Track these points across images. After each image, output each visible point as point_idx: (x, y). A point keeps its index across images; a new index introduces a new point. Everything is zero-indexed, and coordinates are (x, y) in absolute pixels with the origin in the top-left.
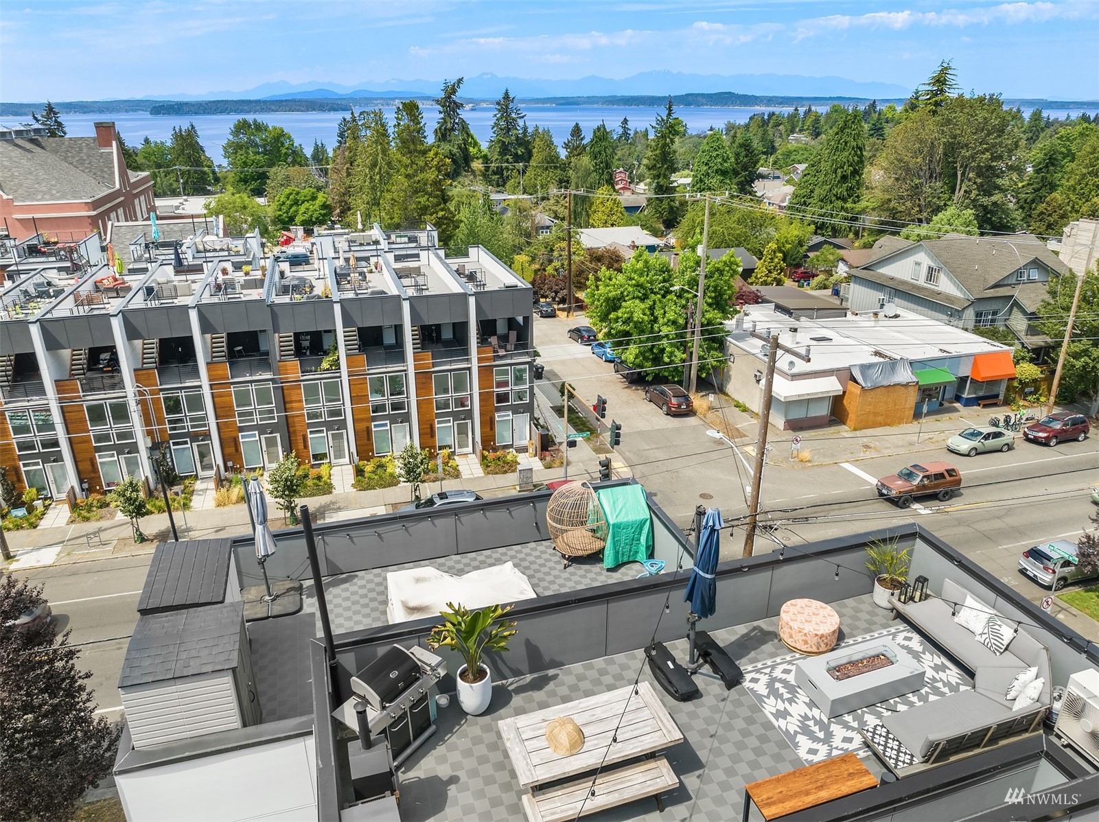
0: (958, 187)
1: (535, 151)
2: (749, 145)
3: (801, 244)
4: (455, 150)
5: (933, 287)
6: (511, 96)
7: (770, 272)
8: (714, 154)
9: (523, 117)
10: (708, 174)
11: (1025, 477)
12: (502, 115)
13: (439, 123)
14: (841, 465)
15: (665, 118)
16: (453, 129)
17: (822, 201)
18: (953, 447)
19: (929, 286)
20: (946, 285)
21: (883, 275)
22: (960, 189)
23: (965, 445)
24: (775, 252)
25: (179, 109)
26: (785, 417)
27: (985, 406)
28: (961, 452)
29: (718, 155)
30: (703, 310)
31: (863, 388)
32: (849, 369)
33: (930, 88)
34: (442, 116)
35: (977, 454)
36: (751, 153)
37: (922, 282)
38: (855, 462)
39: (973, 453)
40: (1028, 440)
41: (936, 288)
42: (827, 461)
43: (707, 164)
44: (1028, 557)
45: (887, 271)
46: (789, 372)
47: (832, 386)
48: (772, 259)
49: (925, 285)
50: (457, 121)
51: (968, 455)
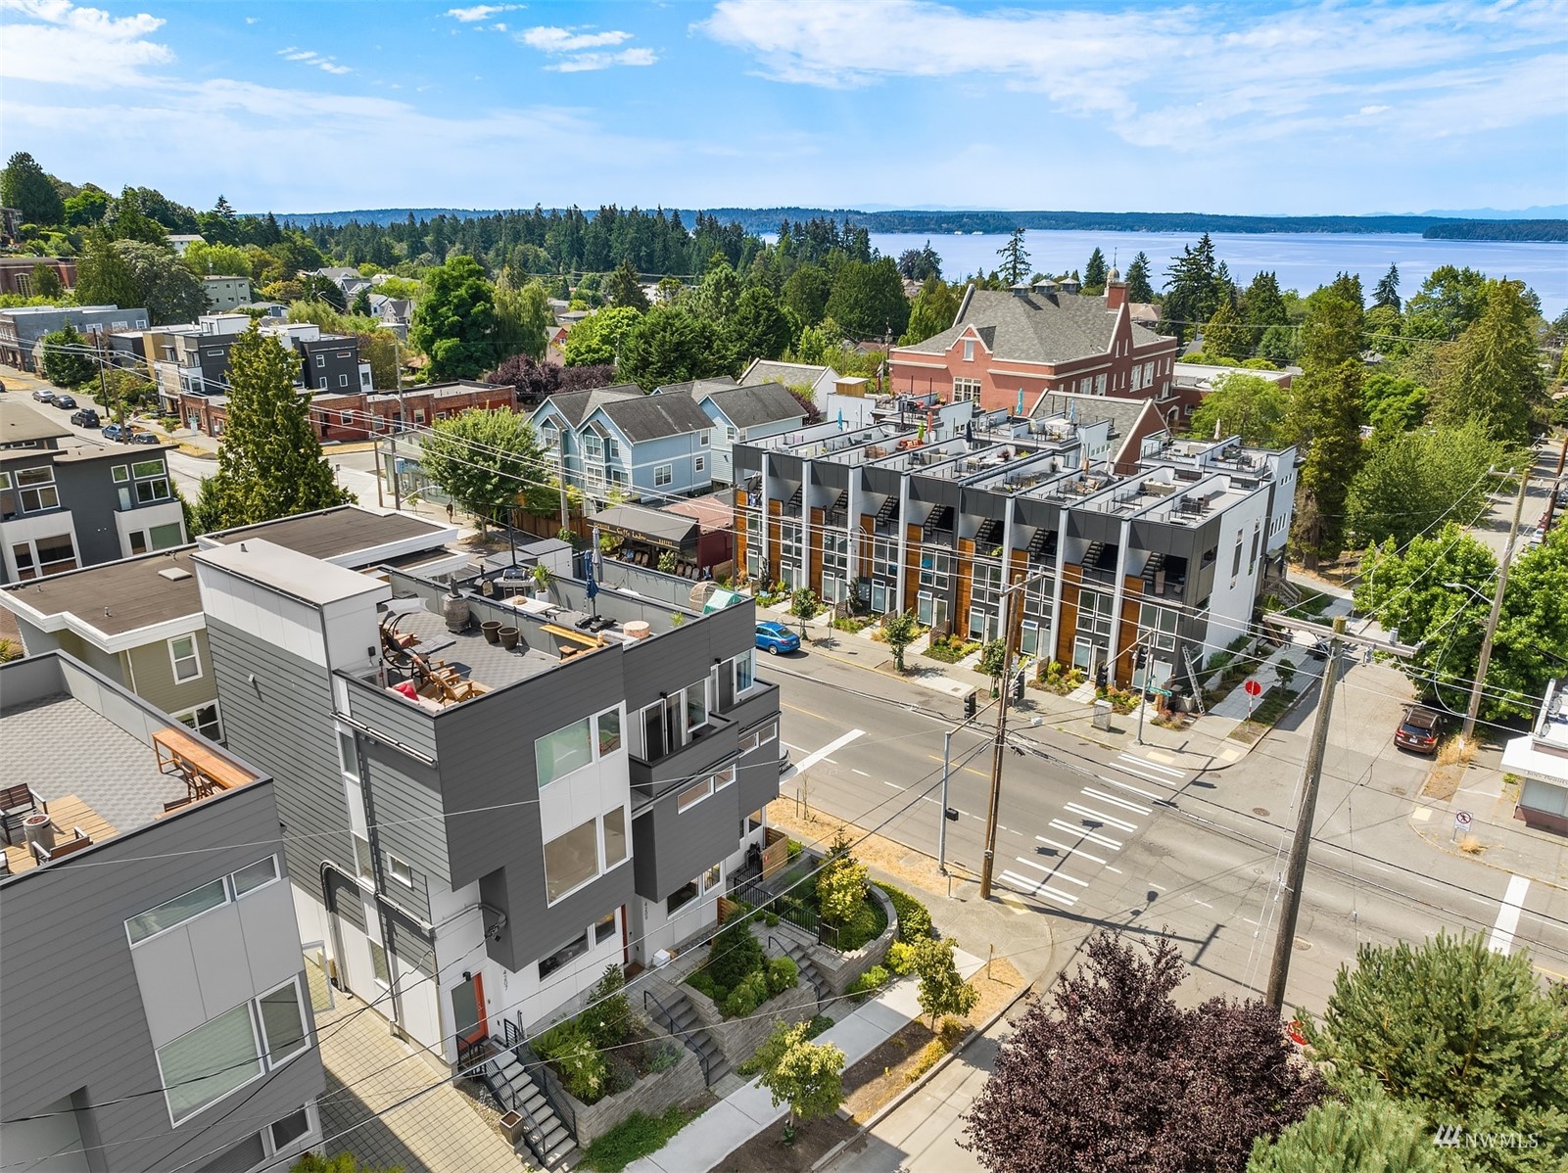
25: (1469, 231)
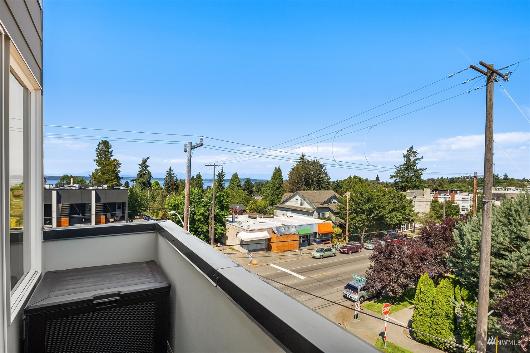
0: (311, 188)
1: (179, 187)
2: (249, 182)
3: (265, 208)
4: (145, 181)
5: (303, 206)
6: (172, 169)
7: (251, 211)
8: (235, 180)
9: (176, 176)
10: (233, 186)
11: (341, 263)
12: (169, 175)
13: (139, 172)
14: (270, 265)
15: (221, 172)
16: (145, 174)
17: (271, 196)
18: (314, 255)
19: (302, 206)
20: (306, 206)
21: (287, 205)
22: (312, 188)
23: (318, 255)
24: (252, 204)
26: (248, 249)
27: (325, 244)
28: (317, 257)
29: (236, 180)
30: (215, 210)
31: (277, 235)
32: (271, 228)
33: (300, 161)
34: (141, 169)
35: (323, 258)
36: (250, 184)
37: (299, 205)
38: (276, 264)
39: (322, 257)
40: (341, 253)
41: (304, 207)
42: (264, 264)
43: (233, 183)
44: (346, 289)
45: (288, 204)
46: (248, 229)
47: (265, 235)
48: (251, 206)
49: (300, 206)
50: (146, 171)
51: (319, 258)
